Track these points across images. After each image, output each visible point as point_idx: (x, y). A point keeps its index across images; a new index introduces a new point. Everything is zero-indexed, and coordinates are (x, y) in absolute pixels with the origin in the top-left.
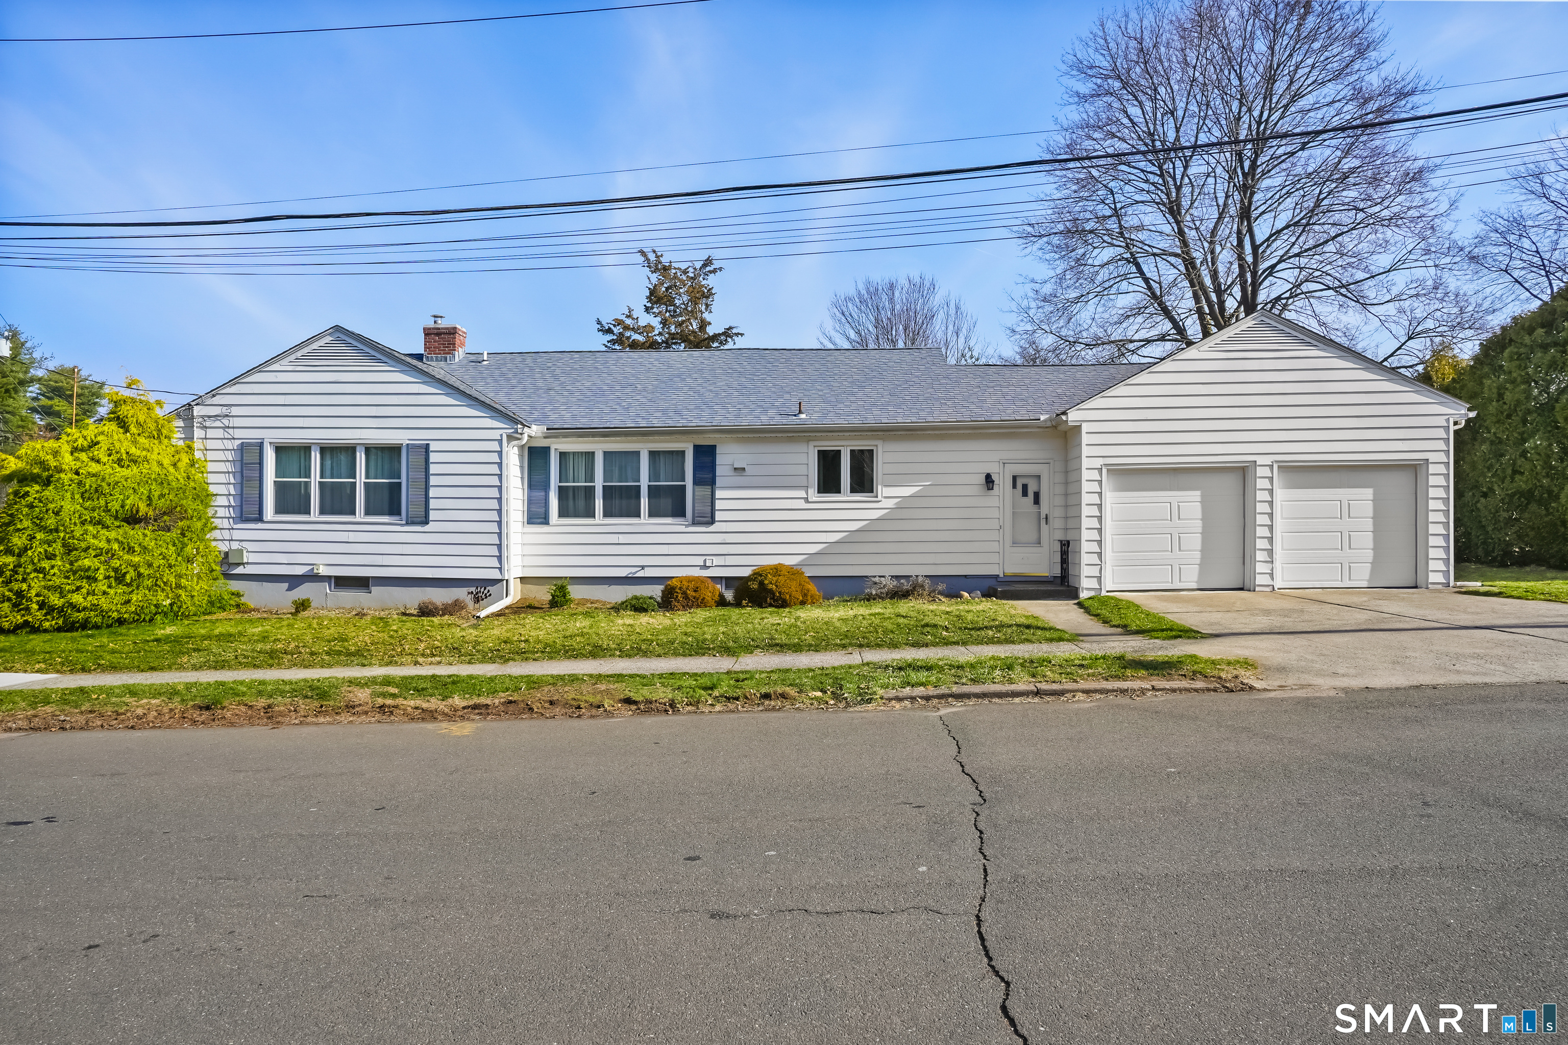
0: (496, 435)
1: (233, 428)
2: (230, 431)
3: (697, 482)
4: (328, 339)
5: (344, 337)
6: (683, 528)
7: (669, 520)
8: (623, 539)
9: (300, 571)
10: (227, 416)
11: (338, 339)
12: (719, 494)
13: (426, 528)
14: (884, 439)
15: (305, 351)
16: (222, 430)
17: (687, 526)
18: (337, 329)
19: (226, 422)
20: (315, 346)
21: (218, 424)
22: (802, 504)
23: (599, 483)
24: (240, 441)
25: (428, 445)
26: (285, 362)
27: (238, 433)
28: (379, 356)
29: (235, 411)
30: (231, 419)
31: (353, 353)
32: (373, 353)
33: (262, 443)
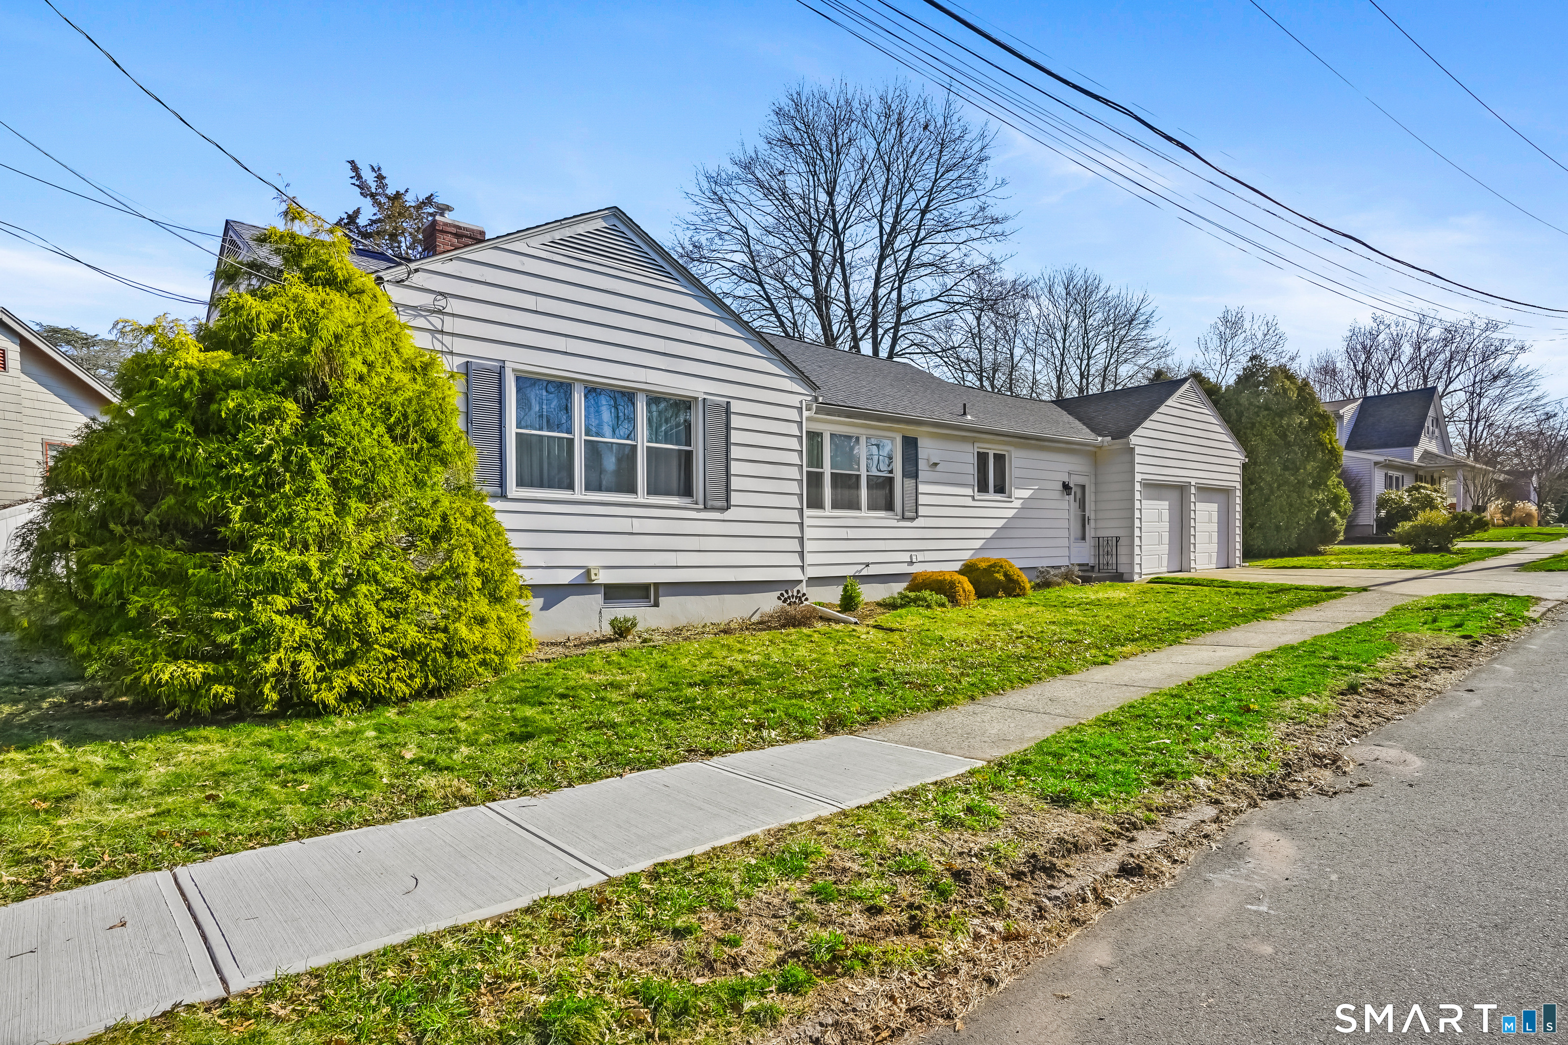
0: (795, 400)
1: (453, 334)
2: (447, 339)
3: (905, 475)
4: (600, 224)
5: (622, 228)
6: (894, 523)
7: (882, 514)
8: (852, 533)
9: (566, 577)
10: (440, 312)
11: (614, 228)
12: (922, 488)
13: (728, 515)
14: (1016, 446)
15: (567, 232)
16: (428, 336)
17: (898, 520)
18: (616, 212)
19: (436, 321)
20: (581, 229)
21: (421, 322)
22: (969, 502)
23: (827, 470)
24: (466, 360)
25: (728, 403)
26: (536, 241)
27: (460, 346)
28: (669, 269)
29: (455, 306)
30: (446, 318)
31: (633, 254)
32: (661, 261)
33: (502, 368)
